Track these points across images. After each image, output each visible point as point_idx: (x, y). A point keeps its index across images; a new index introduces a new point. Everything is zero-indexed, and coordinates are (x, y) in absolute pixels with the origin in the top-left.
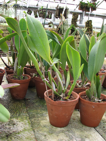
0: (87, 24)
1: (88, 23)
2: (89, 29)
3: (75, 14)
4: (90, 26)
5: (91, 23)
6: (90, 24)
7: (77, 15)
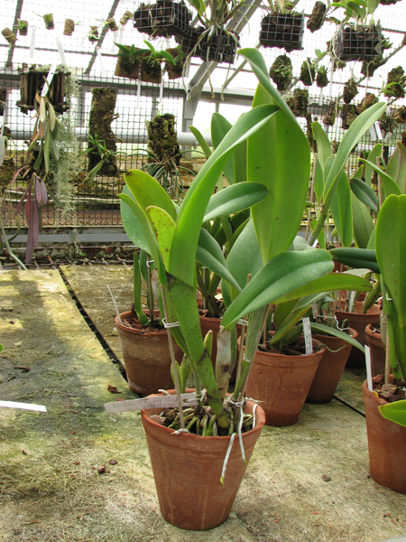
0: (155, 131)
1: (158, 126)
2: (165, 148)
3: (101, 91)
4: (166, 139)
5: (170, 126)
6: (167, 129)
7: (108, 96)
